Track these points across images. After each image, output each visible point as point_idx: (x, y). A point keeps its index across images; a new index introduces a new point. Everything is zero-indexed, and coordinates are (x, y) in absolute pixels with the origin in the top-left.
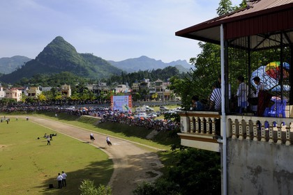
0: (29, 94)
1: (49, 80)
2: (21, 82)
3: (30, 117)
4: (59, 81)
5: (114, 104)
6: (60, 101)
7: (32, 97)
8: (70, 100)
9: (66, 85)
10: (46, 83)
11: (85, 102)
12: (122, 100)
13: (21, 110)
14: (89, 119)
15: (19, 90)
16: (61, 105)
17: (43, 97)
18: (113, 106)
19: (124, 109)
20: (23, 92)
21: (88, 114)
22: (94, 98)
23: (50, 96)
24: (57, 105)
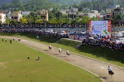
0: (12, 17)
1: (26, 5)
2: (3, 7)
3: (16, 38)
4: (35, 6)
5: (93, 29)
6: (39, 24)
7: (15, 20)
8: (48, 24)
9: (44, 10)
10: (24, 8)
11: (62, 25)
12: (101, 25)
13: (6, 32)
14: (69, 42)
15: (4, 13)
16: (40, 28)
17: (25, 21)
18: (91, 30)
19: (103, 34)
20: (6, 16)
21: (67, 37)
22: (70, 22)
23: (31, 20)
24: (37, 27)
